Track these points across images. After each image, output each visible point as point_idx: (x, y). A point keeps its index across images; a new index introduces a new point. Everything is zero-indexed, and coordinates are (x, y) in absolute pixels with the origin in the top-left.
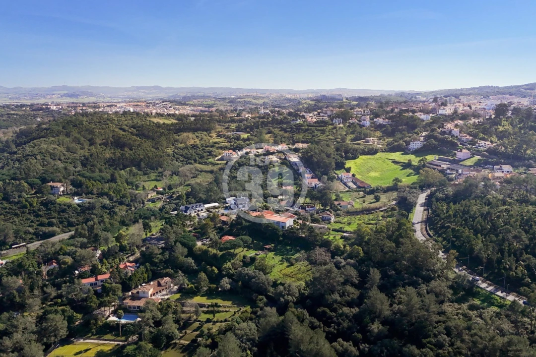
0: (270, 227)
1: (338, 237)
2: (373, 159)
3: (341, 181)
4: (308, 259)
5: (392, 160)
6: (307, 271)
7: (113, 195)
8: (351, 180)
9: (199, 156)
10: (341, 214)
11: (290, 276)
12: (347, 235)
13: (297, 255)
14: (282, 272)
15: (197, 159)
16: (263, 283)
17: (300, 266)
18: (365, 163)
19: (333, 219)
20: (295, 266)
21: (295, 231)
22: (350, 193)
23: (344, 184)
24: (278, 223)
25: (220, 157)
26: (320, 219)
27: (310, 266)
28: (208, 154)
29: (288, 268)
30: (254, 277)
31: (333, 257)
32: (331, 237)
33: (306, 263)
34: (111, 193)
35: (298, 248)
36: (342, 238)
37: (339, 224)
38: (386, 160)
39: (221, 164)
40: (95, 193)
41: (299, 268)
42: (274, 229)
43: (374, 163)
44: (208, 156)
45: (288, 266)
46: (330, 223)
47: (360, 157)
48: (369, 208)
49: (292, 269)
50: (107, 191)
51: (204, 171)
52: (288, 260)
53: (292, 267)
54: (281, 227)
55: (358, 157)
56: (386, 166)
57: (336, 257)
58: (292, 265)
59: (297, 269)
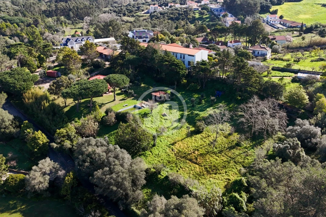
0: (166, 61)
1: (287, 80)
2: (300, 5)
3: (267, 23)
4: (233, 121)
5: (321, 4)
6: (231, 148)
7: (25, 36)
8: (279, 22)
9: (129, 11)
10: (280, 50)
11: (191, 160)
12: (305, 75)
13: (210, 111)
14: (176, 147)
15: (126, 13)
16: (119, 185)
17: (215, 135)
18: (291, 8)
19: (269, 55)
20: (204, 134)
21: (209, 67)
22: (281, 33)
23: (270, 25)
24: (183, 56)
25: (146, 11)
26: (250, 54)
27: (236, 137)
28: (137, 9)
29: (189, 139)
30: (102, 165)
31: (291, 122)
32: (275, 80)
33: (227, 128)
34: (24, 34)
35: (212, 98)
36: (294, 80)
37: (280, 61)
38: (315, 5)
39: (145, 16)
40: (8, 34)
41: (211, 139)
42: (173, 64)
43: (302, 7)
44: (136, 10)
45: (191, 134)
46: (265, 60)
47: (285, 3)
48: (319, 42)
49: (197, 140)
50: (20, 32)
51: (129, 22)
52: (191, 120)
53: (199, 136)
54: (186, 63)
55: (283, 3)
56: (316, 10)
57: (299, 121)
58: (198, 131)
59: (208, 142)
